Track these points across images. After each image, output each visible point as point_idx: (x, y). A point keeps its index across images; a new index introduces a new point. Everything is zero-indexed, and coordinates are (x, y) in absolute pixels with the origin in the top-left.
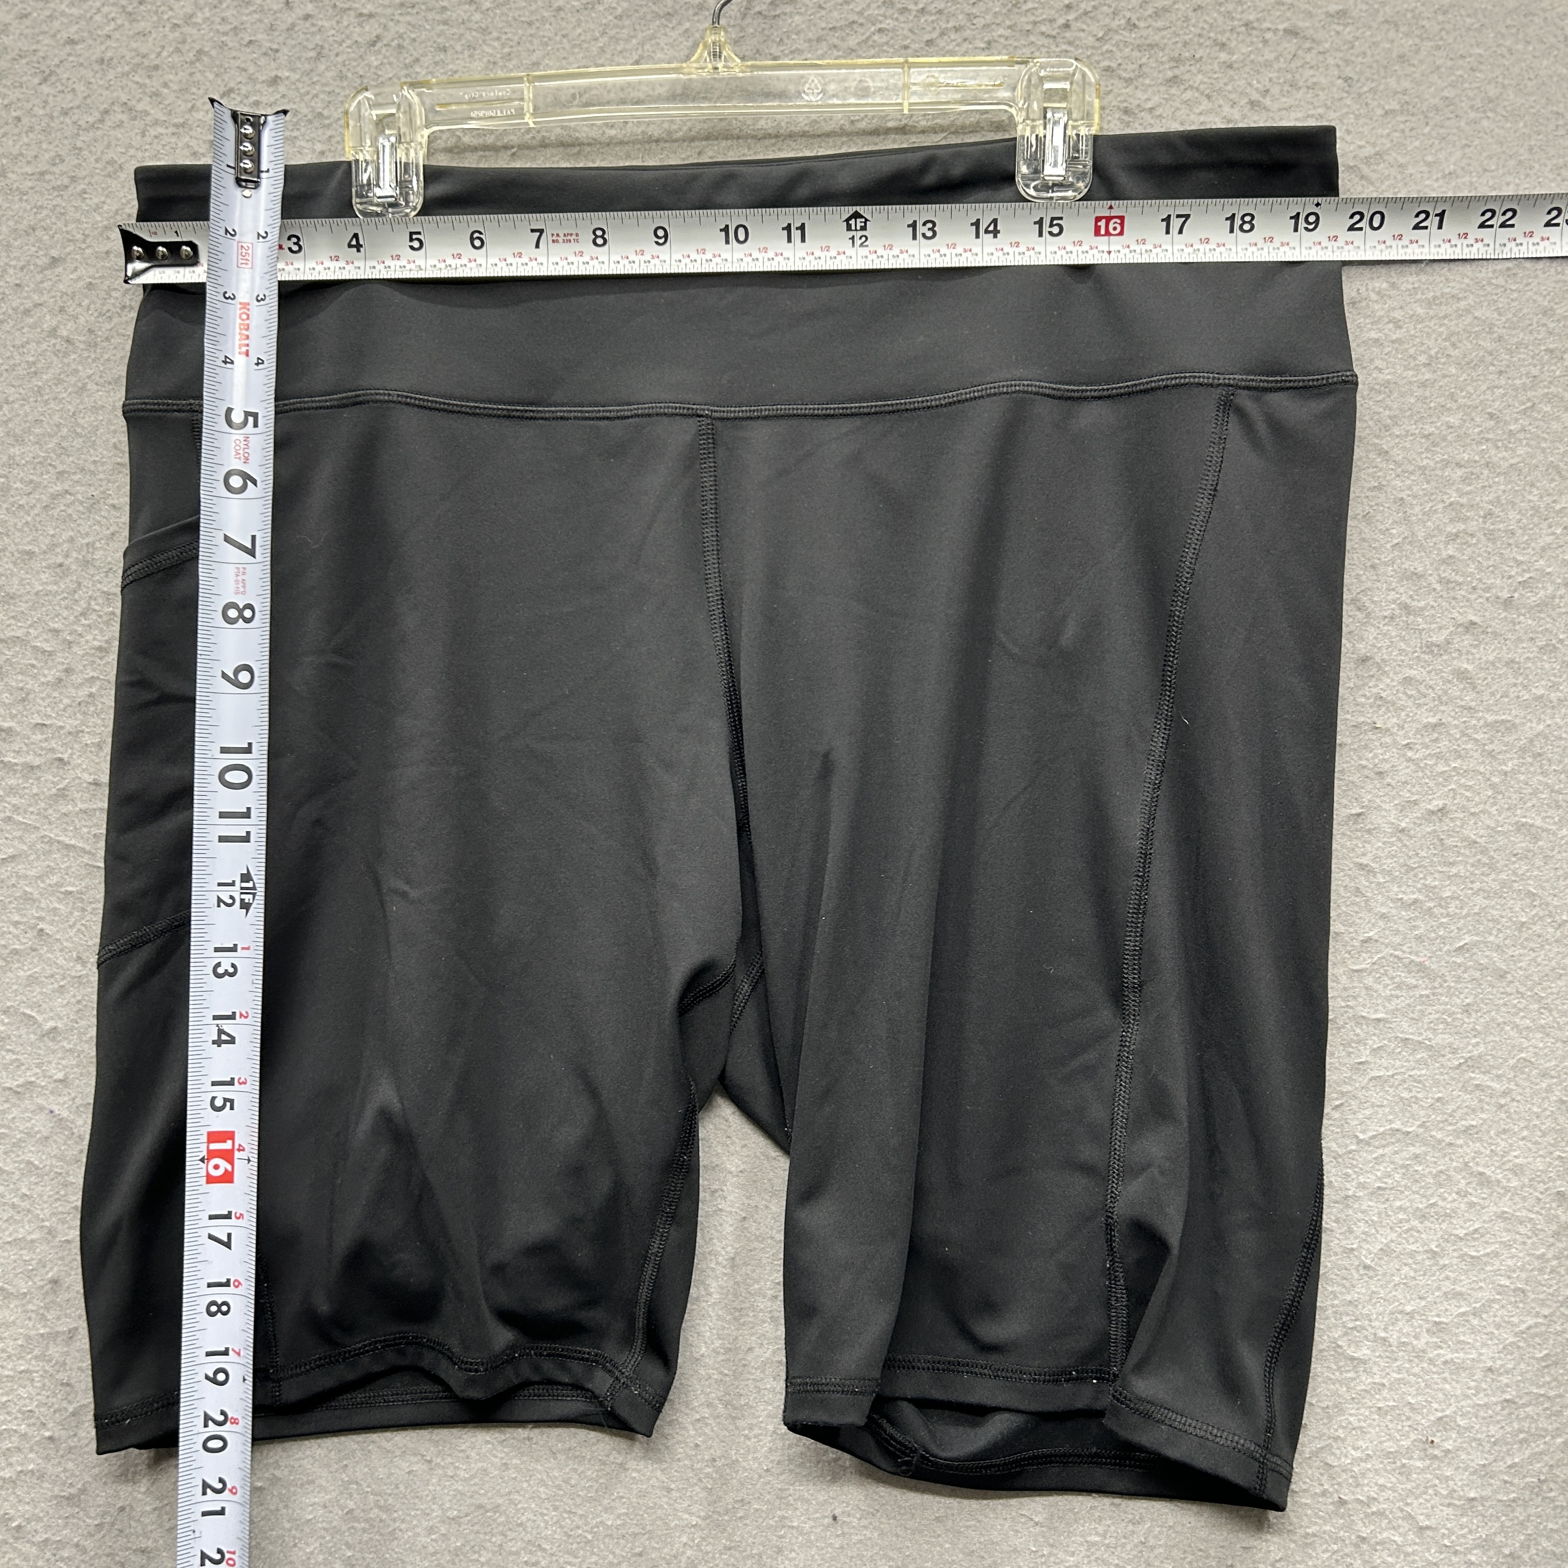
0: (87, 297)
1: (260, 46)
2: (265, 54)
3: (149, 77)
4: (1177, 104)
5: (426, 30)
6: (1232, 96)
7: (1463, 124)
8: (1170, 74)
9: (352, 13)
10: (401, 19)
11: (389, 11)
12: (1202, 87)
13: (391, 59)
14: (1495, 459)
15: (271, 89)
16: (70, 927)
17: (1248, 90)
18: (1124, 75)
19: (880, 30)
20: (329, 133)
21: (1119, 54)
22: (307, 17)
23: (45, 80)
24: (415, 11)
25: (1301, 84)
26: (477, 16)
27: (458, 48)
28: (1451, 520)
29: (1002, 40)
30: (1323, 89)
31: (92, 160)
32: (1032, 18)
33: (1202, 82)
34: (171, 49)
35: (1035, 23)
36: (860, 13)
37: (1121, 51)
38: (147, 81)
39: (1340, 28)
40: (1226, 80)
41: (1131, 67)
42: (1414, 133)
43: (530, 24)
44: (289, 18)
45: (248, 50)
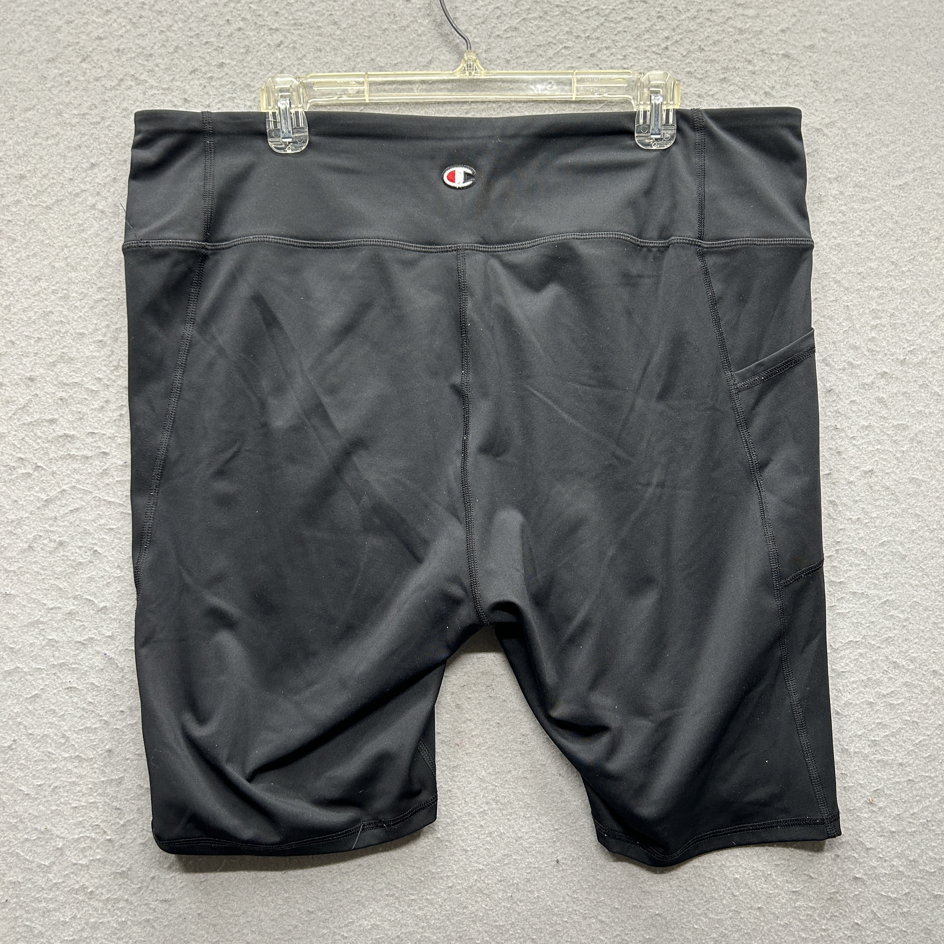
0: (113, 186)
1: (212, 45)
2: (216, 50)
3: (147, 61)
4: (726, 93)
5: (308, 38)
6: (755, 89)
7: (876, 107)
8: (722, 76)
9: (266, 28)
10: (294, 32)
11: (288, 27)
12: (739, 84)
13: (290, 55)
14: (895, 286)
15: (219, 70)
16: (113, 548)
17: (764, 86)
18: (698, 76)
19: (565, 47)
20: (254, 96)
21: (695, 65)
22: (240, 29)
23: (84, 60)
24: (302, 28)
25: (791, 84)
26: (338, 32)
27: (328, 49)
28: (873, 318)
29: (632, 55)
30: (803, 87)
31: (114, 107)
32: (648, 44)
33: (739, 81)
34: (159, 45)
35: (649, 46)
36: (554, 38)
37: (696, 63)
38: (146, 63)
39: (810, 54)
40: (751, 80)
41: (701, 72)
42: (851, 112)
43: (369, 37)
44: (229, 29)
45: (205, 47)
